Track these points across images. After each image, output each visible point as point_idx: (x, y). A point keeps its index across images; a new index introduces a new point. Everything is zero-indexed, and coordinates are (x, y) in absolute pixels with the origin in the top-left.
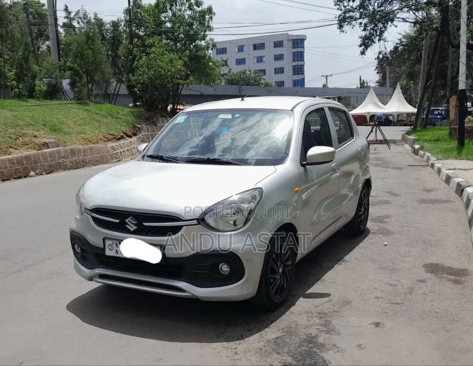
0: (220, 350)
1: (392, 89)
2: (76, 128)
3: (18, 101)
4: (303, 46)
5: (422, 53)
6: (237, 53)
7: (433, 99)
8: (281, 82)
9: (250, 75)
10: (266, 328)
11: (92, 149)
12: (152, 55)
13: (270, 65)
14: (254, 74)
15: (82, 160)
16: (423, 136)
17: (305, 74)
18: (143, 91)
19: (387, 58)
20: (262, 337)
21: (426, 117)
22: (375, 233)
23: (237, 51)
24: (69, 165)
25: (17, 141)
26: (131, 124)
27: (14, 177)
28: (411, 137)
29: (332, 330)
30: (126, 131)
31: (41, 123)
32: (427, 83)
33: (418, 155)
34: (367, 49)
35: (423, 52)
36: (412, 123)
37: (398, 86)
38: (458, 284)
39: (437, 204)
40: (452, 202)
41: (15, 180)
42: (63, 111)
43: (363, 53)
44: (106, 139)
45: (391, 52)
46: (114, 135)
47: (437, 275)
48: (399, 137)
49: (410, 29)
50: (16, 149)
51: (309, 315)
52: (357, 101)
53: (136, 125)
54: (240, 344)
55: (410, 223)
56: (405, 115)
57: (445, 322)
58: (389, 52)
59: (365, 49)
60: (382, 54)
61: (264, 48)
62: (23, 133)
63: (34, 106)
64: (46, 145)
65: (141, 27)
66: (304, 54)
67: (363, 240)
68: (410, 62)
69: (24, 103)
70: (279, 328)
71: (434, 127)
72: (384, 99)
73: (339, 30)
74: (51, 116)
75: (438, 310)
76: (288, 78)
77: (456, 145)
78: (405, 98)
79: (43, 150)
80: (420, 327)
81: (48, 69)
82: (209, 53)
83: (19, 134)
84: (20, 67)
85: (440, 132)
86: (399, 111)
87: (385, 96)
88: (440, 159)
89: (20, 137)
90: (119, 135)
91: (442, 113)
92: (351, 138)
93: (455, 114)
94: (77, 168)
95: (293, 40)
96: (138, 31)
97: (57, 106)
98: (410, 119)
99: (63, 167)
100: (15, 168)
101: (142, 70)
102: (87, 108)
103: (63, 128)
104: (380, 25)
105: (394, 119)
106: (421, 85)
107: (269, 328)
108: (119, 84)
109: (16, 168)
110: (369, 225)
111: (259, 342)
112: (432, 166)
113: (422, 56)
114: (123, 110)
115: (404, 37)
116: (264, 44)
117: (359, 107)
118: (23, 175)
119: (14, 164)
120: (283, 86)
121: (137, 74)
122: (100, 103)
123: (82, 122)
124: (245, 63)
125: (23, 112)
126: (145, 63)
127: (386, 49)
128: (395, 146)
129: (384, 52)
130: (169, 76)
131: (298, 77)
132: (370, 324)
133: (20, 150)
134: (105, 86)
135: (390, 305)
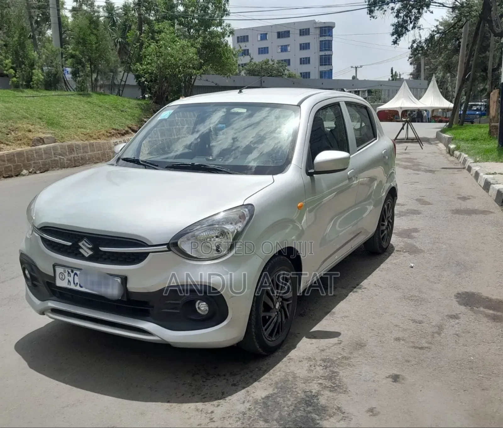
0: (191, 415)
1: (427, 82)
2: (76, 121)
3: (12, 92)
4: (331, 35)
5: (461, 42)
6: (259, 41)
7: (471, 93)
8: (306, 73)
9: (273, 66)
10: (256, 381)
11: (93, 145)
12: (161, 42)
13: (295, 54)
14: (277, 64)
15: (81, 158)
16: (460, 134)
17: (333, 65)
18: (151, 81)
19: (422, 47)
20: (248, 395)
21: (463, 113)
22: (400, 251)
23: (259, 39)
24: (67, 163)
25: (9, 136)
26: (138, 117)
27: (5, 176)
28: (447, 135)
29: (338, 386)
30: (132, 125)
31: (37, 116)
32: (465, 75)
33: (454, 156)
34: (400, 38)
35: (462, 40)
36: (448, 119)
37: (434, 79)
38: (497, 322)
39: (474, 216)
40: (492, 212)
41: (5, 179)
42: (62, 103)
43: (395, 42)
44: (109, 134)
45: (426, 40)
46: (118, 130)
47: (472, 309)
48: (433, 136)
49: (448, 15)
50: (7, 145)
51: (312, 363)
52: (389, 95)
53: (143, 119)
54: (218, 406)
55: (442, 238)
56: (440, 110)
57: (481, 375)
58: (424, 41)
59: (398, 38)
60: (416, 43)
61: (289, 36)
62: (16, 127)
63: (31, 97)
64: (41, 141)
65: (151, 11)
66: (332, 43)
67: (385, 260)
68: (447, 52)
69: (20, 94)
70: (272, 382)
71: (471, 125)
72: (418, 94)
73: (369, 16)
74: (48, 108)
75: (472, 358)
76: (314, 68)
77: (497, 145)
78: (441, 92)
79: (38, 146)
80: (449, 382)
81: (47, 57)
82: (226, 41)
83: (11, 128)
84: (16, 53)
85: (479, 130)
86: (433, 106)
87: (419, 89)
88: (478, 161)
89: (13, 131)
90: (124, 130)
91: (481, 108)
92: (374, 139)
93: (497, 111)
94: (75, 166)
95: (321, 28)
96: (148, 15)
97: (56, 98)
98: (446, 115)
99: (59, 165)
100: (5, 166)
101: (150, 58)
102: (89, 99)
103: (61, 122)
104: (414, 11)
105: (428, 114)
106: (459, 77)
107: (259, 381)
108: (126, 74)
109: (7, 166)
110: (394, 240)
111: (244, 402)
112: (469, 169)
113: (460, 45)
114: (129, 103)
115: (441, 24)
116: (289, 32)
117: (390, 101)
118: (14, 174)
119: (4, 161)
120: (309, 77)
121: (144, 63)
122: (105, 95)
123: (82, 115)
124: (268, 53)
125: (18, 104)
126: (153, 50)
127: (420, 37)
128: (427, 145)
129: (418, 41)
130: (180, 66)
131: (325, 68)
132: (387, 378)
133: (12, 145)
134: (112, 76)
135: (413, 349)
